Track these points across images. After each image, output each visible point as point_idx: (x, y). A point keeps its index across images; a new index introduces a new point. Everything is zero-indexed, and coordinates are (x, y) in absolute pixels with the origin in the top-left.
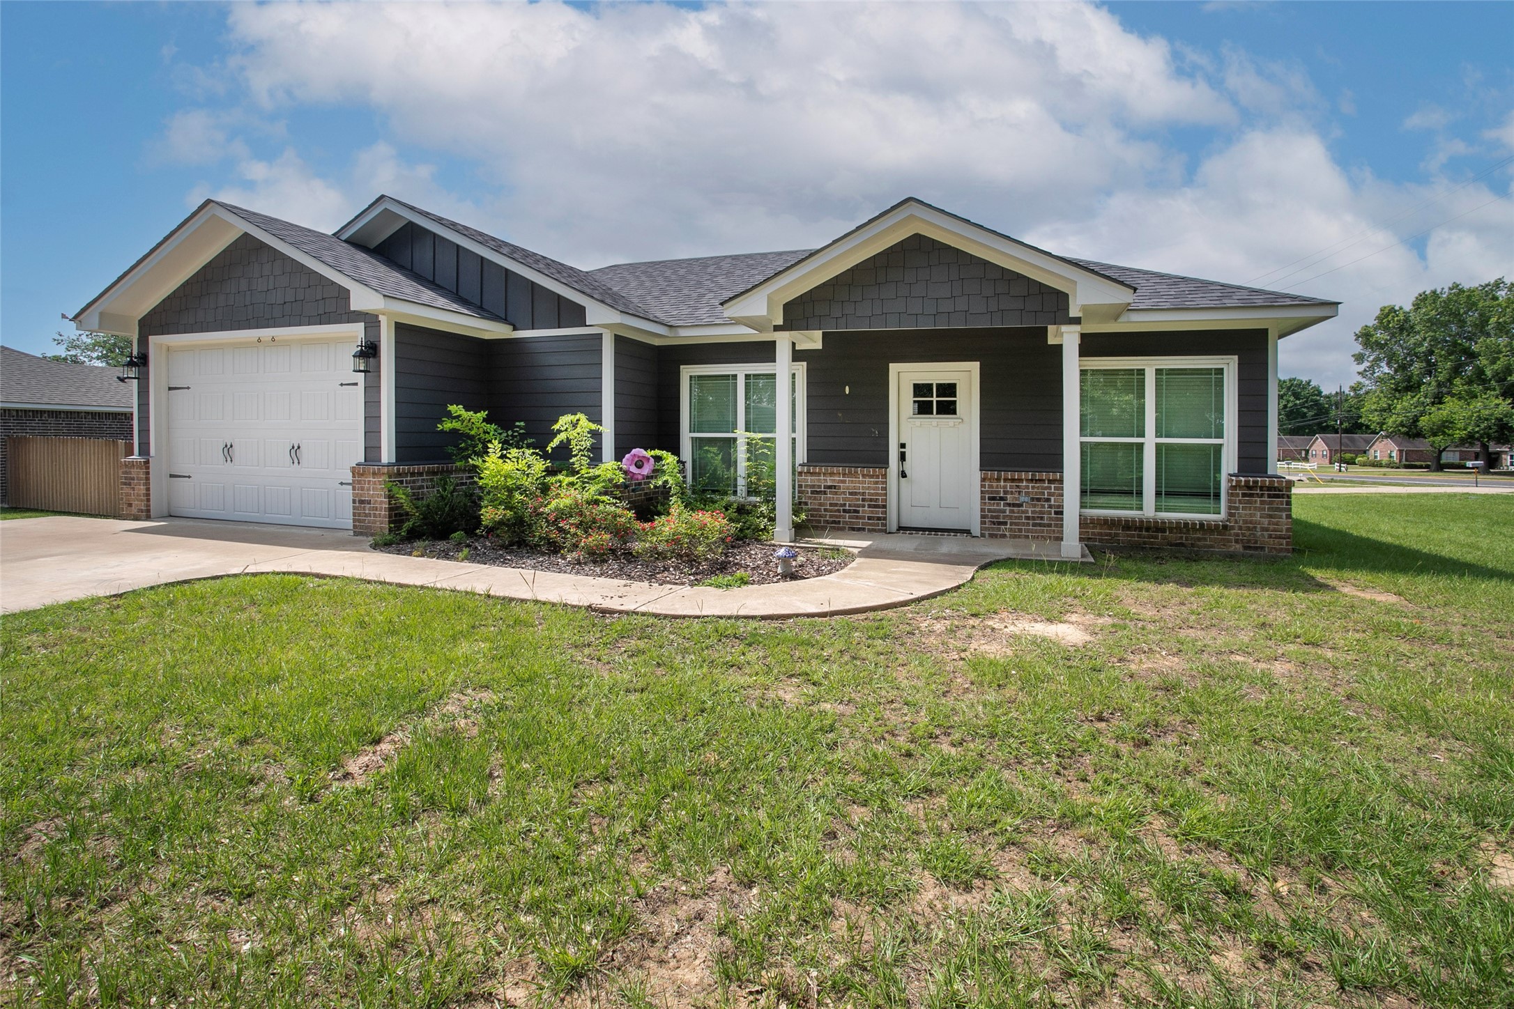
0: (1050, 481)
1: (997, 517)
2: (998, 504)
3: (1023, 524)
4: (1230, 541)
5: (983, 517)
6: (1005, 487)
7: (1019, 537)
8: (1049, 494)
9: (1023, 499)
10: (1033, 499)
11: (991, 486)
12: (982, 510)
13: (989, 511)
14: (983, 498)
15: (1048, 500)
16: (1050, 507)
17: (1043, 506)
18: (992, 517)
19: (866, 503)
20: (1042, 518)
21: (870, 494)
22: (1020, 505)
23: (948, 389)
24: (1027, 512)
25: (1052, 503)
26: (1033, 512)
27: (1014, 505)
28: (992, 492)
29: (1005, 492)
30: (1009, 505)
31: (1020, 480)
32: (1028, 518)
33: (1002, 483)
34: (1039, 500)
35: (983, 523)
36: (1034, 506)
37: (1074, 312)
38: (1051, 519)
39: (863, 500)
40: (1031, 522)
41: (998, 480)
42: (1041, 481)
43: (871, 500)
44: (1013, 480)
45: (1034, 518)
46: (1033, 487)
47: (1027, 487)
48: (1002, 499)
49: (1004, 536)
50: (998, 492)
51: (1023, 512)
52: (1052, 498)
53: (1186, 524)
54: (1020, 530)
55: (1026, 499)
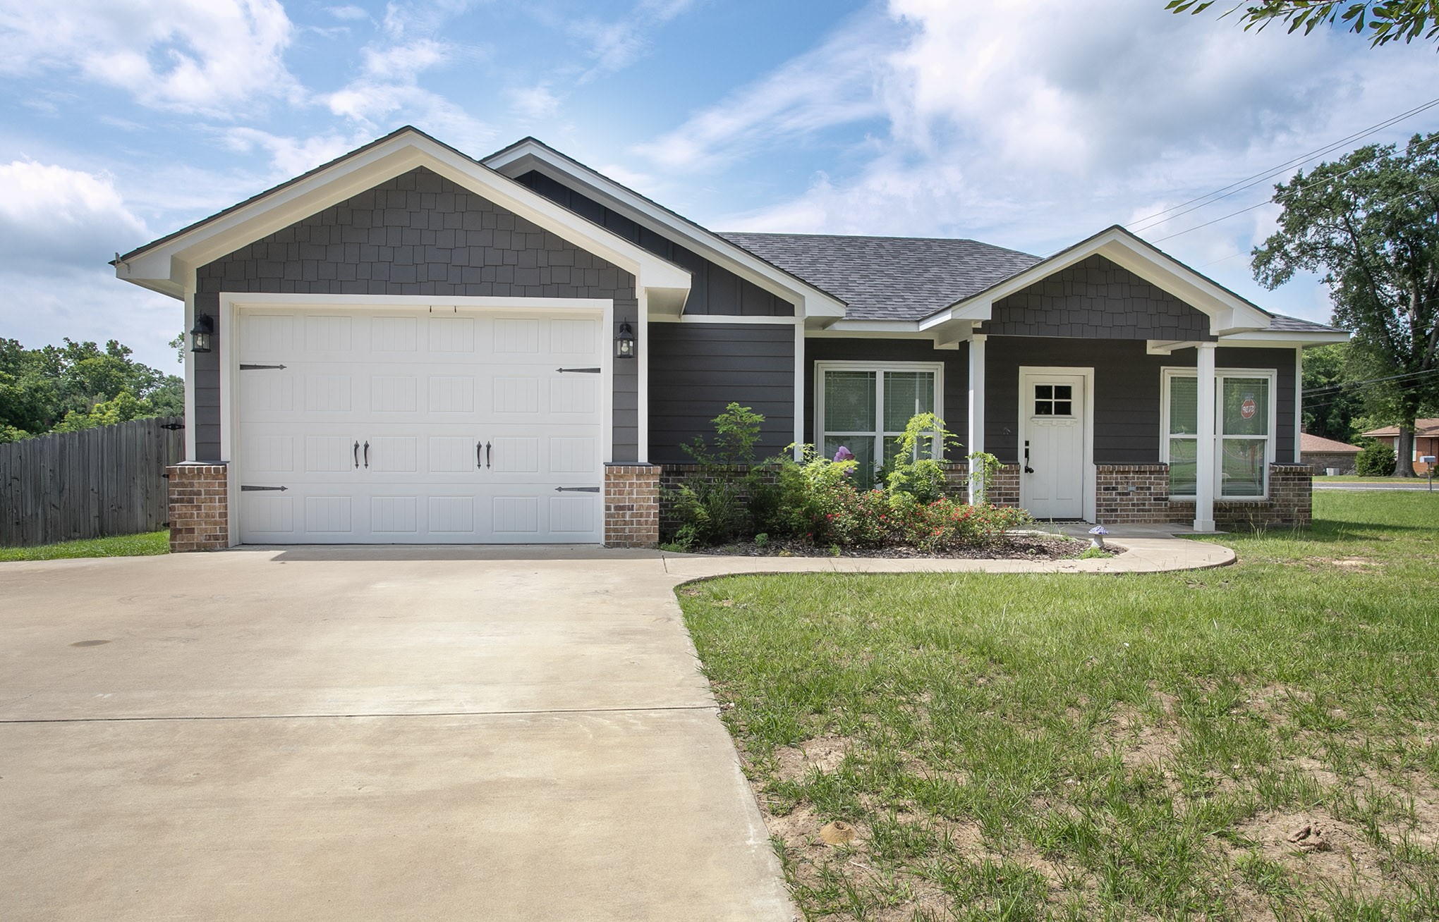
0: (1151, 473)
1: (1110, 505)
2: (1111, 494)
3: (1130, 510)
4: (1273, 516)
5: (1098, 505)
6: (1117, 478)
7: (1127, 522)
8: (1150, 483)
9: (1131, 488)
10: (1137, 488)
11: (1105, 478)
12: (1098, 499)
13: (1104, 500)
14: (1098, 489)
15: (1149, 489)
16: (1150, 494)
17: (1145, 494)
18: (1106, 505)
19: (1002, 498)
20: (1144, 505)
21: (1005, 489)
22: (1128, 494)
23: (1065, 392)
24: (1133, 499)
25: (1152, 491)
26: (1138, 500)
27: (1124, 494)
28: (1106, 483)
29: (1117, 483)
30: (1119, 494)
31: (1129, 472)
32: (1133, 505)
33: (1114, 475)
34: (1142, 489)
35: (1098, 511)
36: (1139, 494)
37: (1213, 331)
38: (1150, 505)
39: (1000, 494)
40: (1136, 508)
41: (1111, 473)
42: (1145, 472)
43: (1007, 494)
44: (1123, 472)
45: (1138, 505)
46: (1138, 478)
47: (1133, 478)
48: (1114, 489)
49: (1115, 522)
50: (1111, 483)
51: (1131, 500)
52: (1152, 487)
53: (1246, 504)
54: (1128, 516)
55: (1134, 489)
